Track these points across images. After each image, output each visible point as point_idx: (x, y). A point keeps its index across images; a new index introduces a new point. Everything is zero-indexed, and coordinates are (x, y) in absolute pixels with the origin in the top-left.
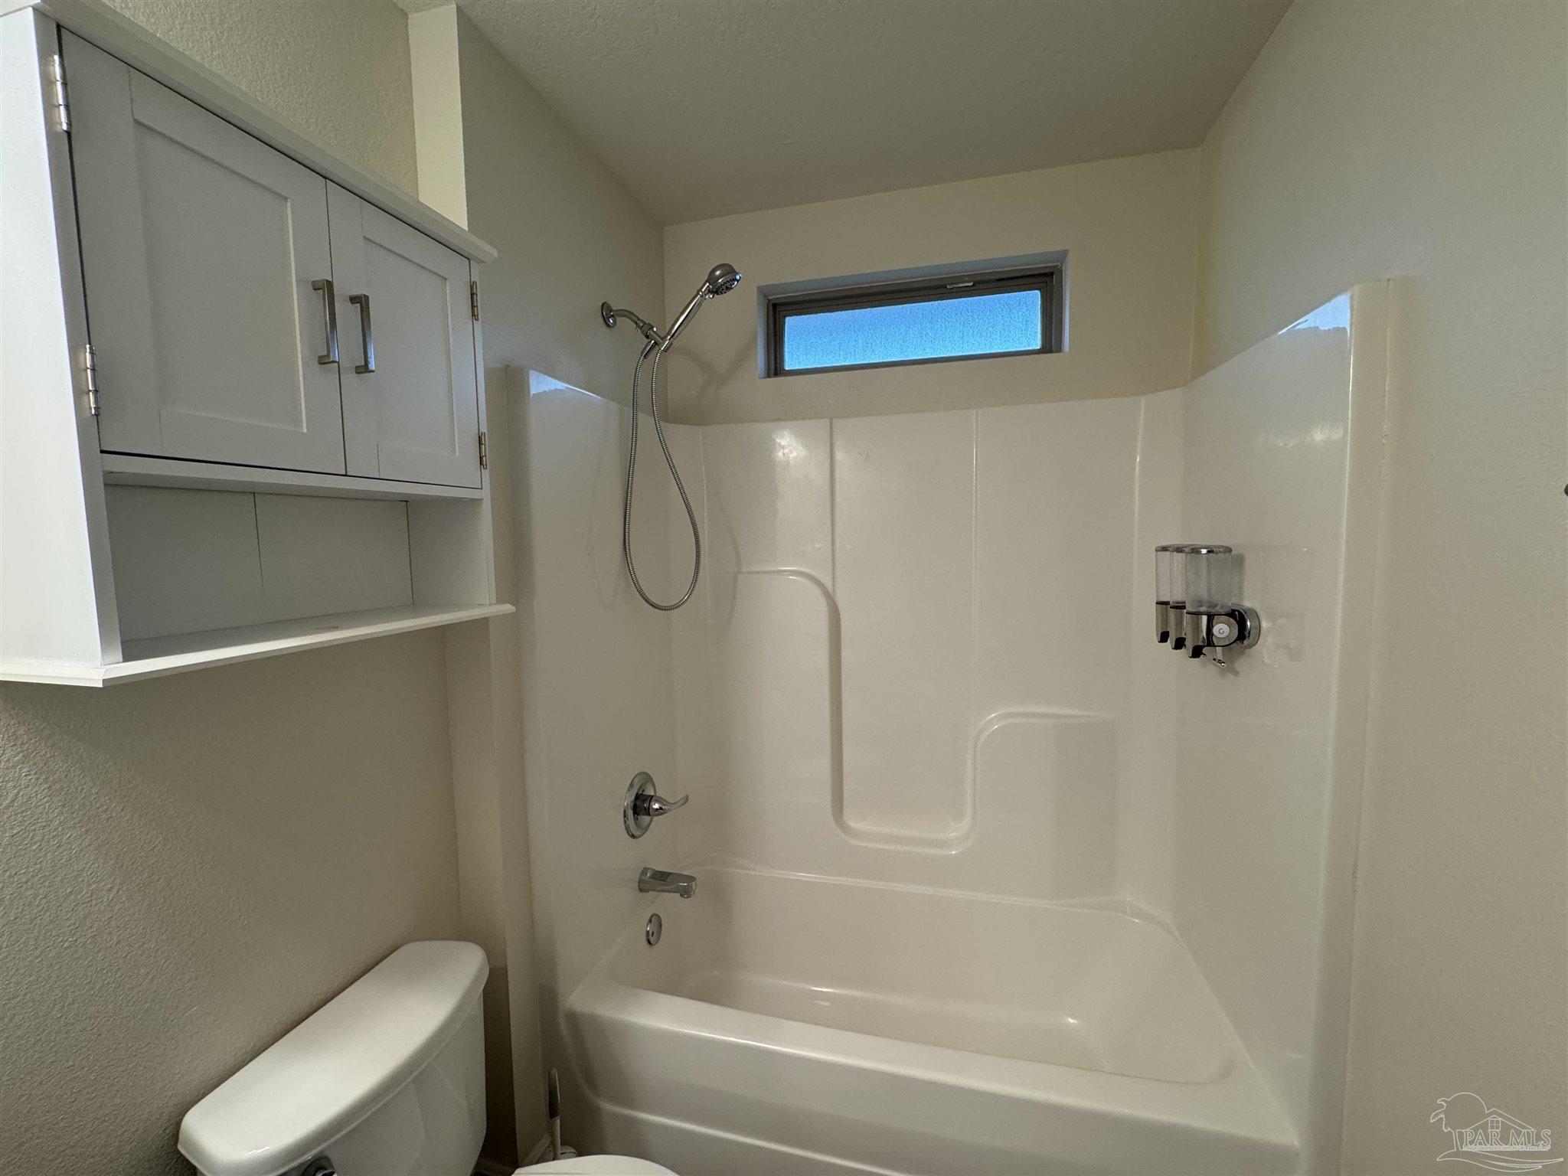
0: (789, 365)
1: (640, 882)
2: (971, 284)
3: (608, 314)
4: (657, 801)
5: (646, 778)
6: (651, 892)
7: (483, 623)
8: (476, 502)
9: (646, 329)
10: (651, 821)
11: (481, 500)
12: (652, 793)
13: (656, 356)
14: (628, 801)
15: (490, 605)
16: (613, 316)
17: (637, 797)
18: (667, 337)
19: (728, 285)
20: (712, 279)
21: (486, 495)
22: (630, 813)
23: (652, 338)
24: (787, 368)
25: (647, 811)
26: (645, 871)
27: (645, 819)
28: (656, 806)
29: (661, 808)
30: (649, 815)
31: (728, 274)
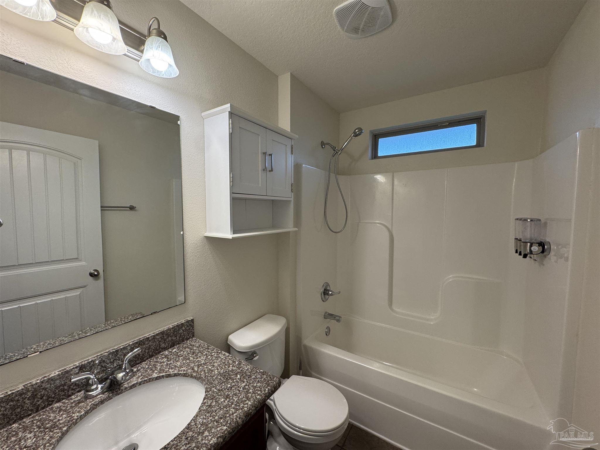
0: (380, 154)
1: (324, 315)
2: (448, 124)
3: (323, 144)
4: (331, 292)
5: (327, 284)
6: (328, 319)
7: (289, 232)
8: (290, 201)
9: (334, 148)
10: (329, 297)
11: (291, 201)
12: (329, 289)
13: (336, 156)
14: (322, 290)
15: (292, 228)
16: (324, 145)
17: (325, 290)
18: (340, 150)
19: (360, 134)
20: (355, 132)
21: (292, 199)
22: (323, 294)
23: (336, 151)
24: (379, 155)
25: (328, 294)
26: (326, 313)
27: (327, 297)
28: (330, 293)
29: (332, 294)
30: (328, 295)
31: (360, 130)
